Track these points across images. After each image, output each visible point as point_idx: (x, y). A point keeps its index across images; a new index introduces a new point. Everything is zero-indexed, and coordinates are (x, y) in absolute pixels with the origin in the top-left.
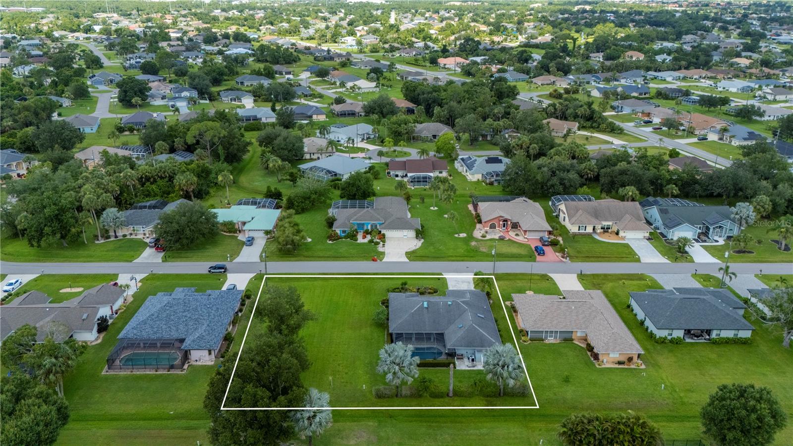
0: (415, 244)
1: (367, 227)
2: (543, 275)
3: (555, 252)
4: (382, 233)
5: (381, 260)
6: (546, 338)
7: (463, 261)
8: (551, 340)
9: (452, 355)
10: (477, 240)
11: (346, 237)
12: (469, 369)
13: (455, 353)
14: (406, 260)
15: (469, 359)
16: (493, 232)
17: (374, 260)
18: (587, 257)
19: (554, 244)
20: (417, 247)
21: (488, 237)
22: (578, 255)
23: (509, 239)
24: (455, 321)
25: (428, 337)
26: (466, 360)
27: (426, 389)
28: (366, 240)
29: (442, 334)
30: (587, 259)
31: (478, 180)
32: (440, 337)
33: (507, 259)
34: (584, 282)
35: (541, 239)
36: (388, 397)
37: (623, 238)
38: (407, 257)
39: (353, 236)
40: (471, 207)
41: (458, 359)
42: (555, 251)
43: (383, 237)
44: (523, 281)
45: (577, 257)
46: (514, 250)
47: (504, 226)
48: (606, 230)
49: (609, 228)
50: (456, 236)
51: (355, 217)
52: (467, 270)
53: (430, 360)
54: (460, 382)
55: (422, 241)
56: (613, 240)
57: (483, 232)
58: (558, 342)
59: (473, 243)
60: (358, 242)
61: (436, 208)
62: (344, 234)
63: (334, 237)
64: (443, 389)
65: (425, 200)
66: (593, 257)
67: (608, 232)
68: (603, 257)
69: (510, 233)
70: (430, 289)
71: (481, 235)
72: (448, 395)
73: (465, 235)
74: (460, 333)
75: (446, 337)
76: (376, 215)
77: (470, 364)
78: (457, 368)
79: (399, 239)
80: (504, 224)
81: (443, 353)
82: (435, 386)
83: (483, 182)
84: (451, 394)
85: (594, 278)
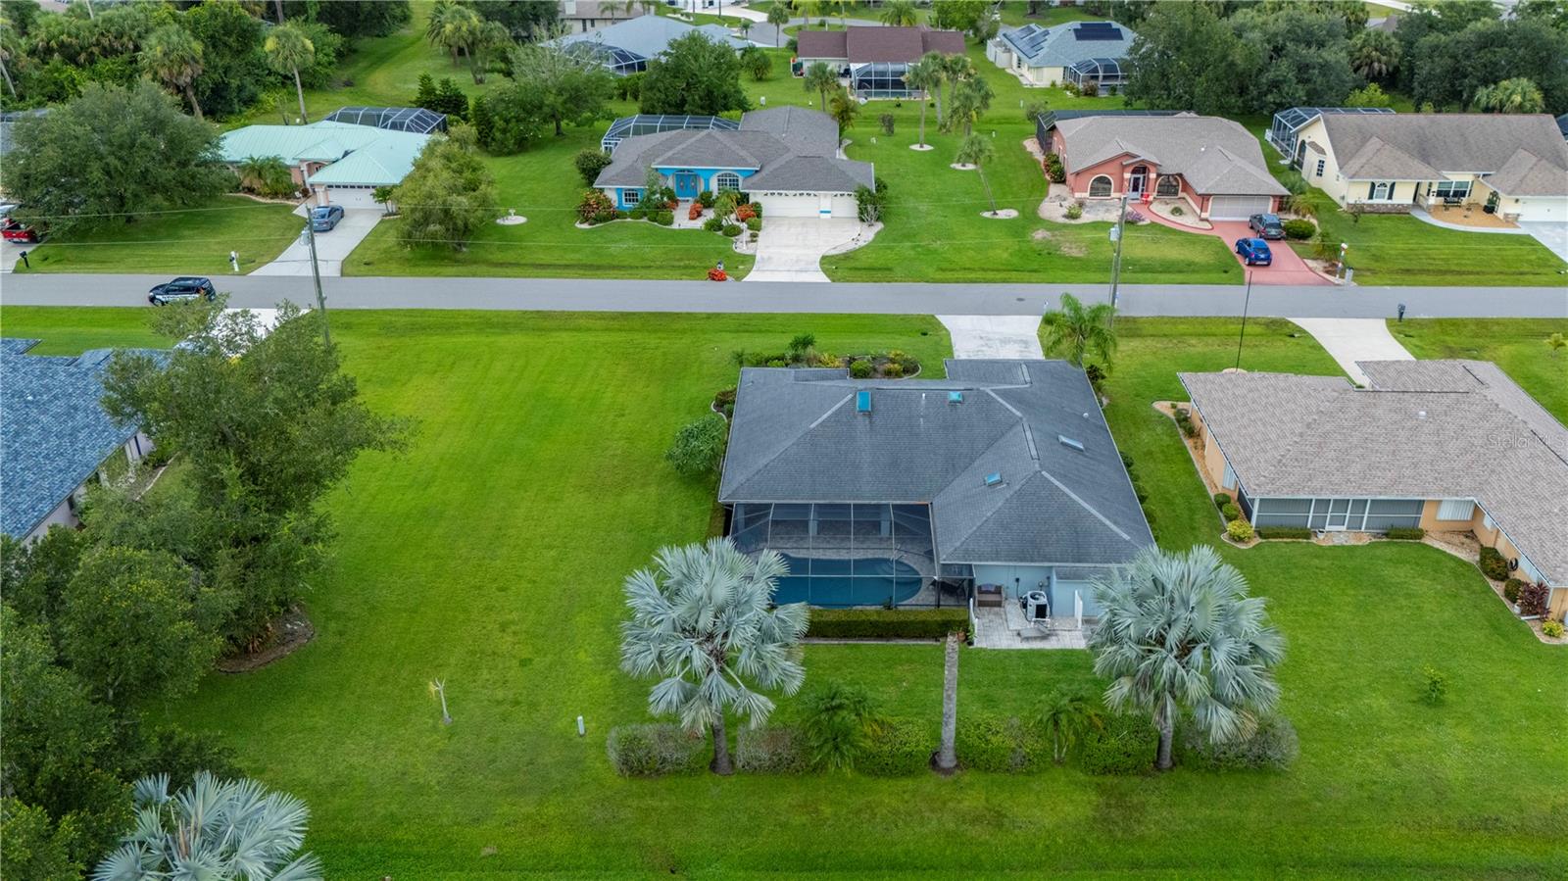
0: (852, 234)
1: (707, 184)
2: (1273, 322)
3: (1303, 258)
4: (752, 200)
5: (738, 279)
6: (1319, 527)
7: (1004, 281)
8: (1336, 535)
9: (958, 588)
10: (1052, 226)
11: (637, 214)
12: (1026, 646)
13: (971, 582)
14: (822, 278)
15: (1025, 606)
16: (1100, 203)
17: (717, 277)
18: (1408, 271)
19: (1297, 235)
20: (862, 243)
21: (1086, 217)
22: (1374, 265)
23: (1153, 223)
24: (973, 460)
25: (866, 520)
26: (1012, 609)
27: (839, 739)
28: (699, 224)
29: (922, 511)
30: (1407, 278)
31: (1054, 84)
32: (914, 521)
33: (1149, 276)
34: (1414, 341)
35: (1256, 222)
36: (678, 773)
37: (1512, 220)
38: (825, 271)
39: (657, 208)
40: (1032, 146)
41: (982, 604)
42: (1302, 256)
43: (753, 216)
44: (1210, 340)
45: (1374, 272)
46: (1172, 252)
47: (1135, 189)
48: (1452, 197)
49: (1463, 194)
50: (987, 215)
51: (670, 154)
52: (1020, 307)
53: (871, 611)
54: (989, 702)
55: (879, 226)
56: (1479, 225)
57: (1070, 202)
58: (1366, 540)
59: (1039, 235)
60: (675, 226)
61: (927, 148)
62: (630, 205)
63: (597, 213)
64: (915, 737)
65: (896, 129)
66: (1427, 272)
67: (1458, 205)
68: (1459, 273)
69: (1153, 207)
70: (893, 361)
71: (1065, 211)
72: (934, 763)
73: (1014, 213)
74: (993, 506)
75: (936, 521)
76: (735, 147)
77: (1030, 627)
78: (979, 643)
79: (805, 221)
80: (1136, 180)
81: (925, 584)
82: (882, 724)
83: (1067, 88)
84: (948, 760)
85: (1444, 332)
